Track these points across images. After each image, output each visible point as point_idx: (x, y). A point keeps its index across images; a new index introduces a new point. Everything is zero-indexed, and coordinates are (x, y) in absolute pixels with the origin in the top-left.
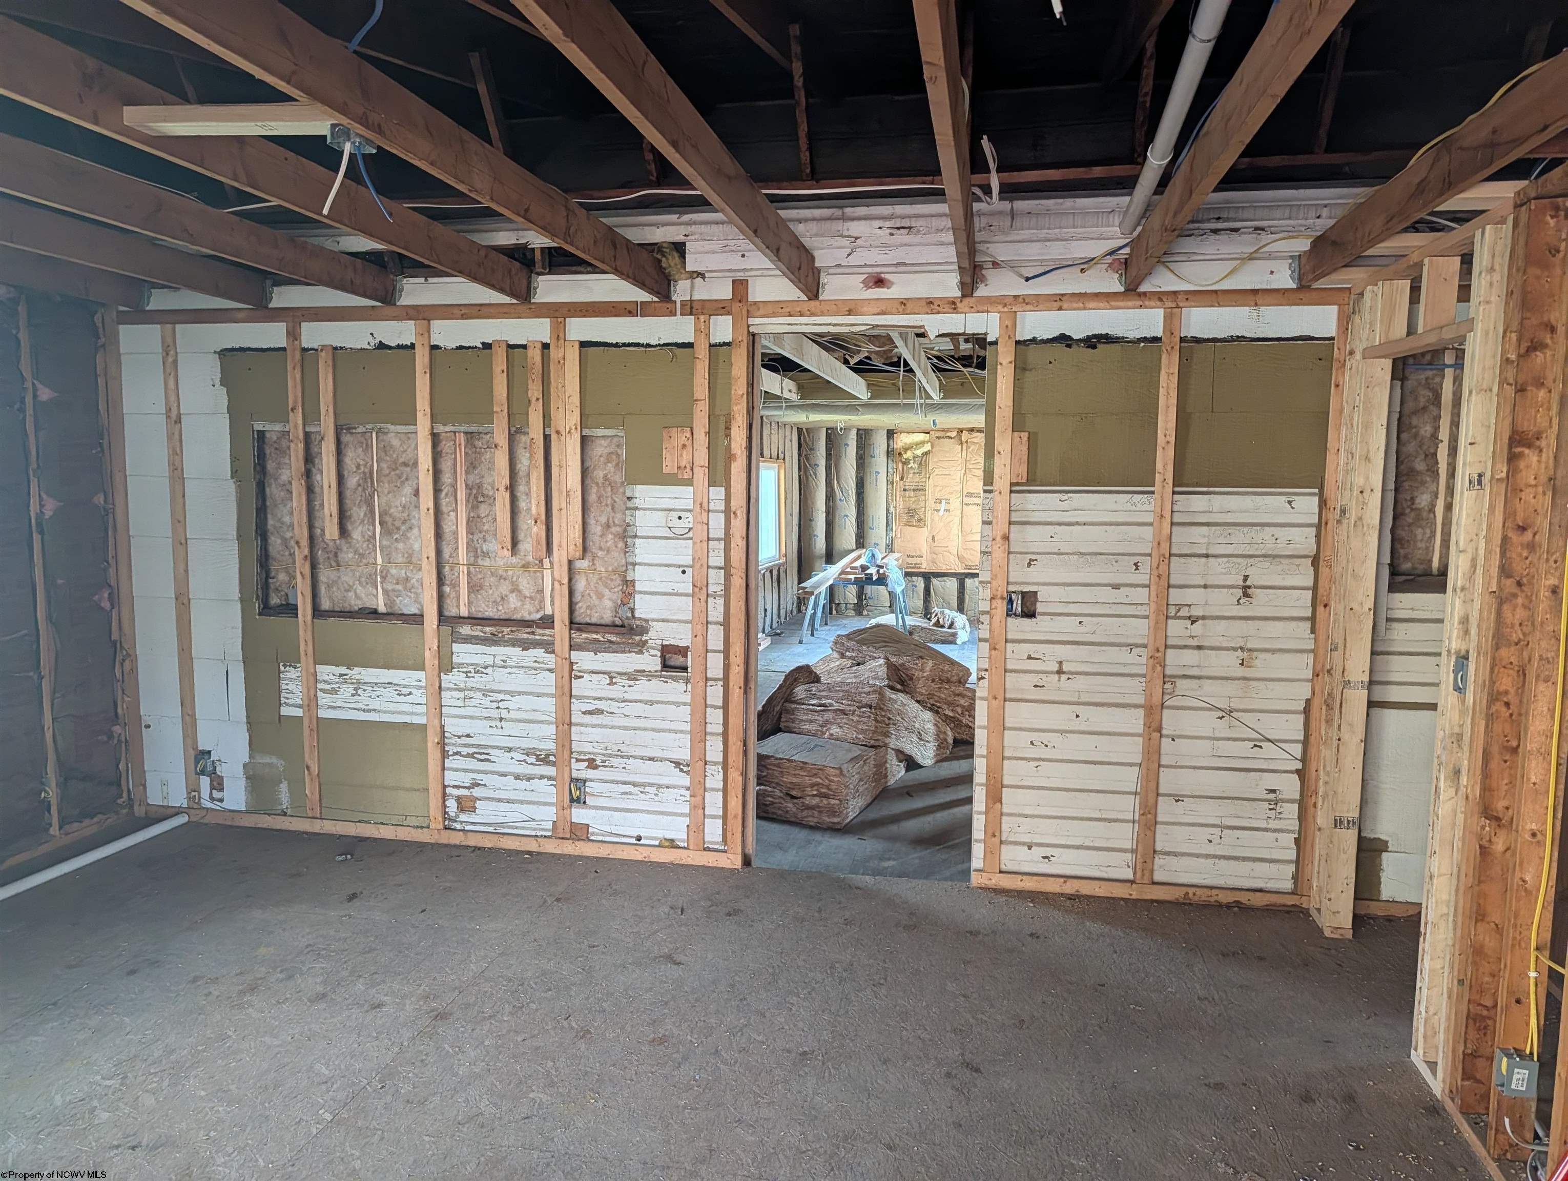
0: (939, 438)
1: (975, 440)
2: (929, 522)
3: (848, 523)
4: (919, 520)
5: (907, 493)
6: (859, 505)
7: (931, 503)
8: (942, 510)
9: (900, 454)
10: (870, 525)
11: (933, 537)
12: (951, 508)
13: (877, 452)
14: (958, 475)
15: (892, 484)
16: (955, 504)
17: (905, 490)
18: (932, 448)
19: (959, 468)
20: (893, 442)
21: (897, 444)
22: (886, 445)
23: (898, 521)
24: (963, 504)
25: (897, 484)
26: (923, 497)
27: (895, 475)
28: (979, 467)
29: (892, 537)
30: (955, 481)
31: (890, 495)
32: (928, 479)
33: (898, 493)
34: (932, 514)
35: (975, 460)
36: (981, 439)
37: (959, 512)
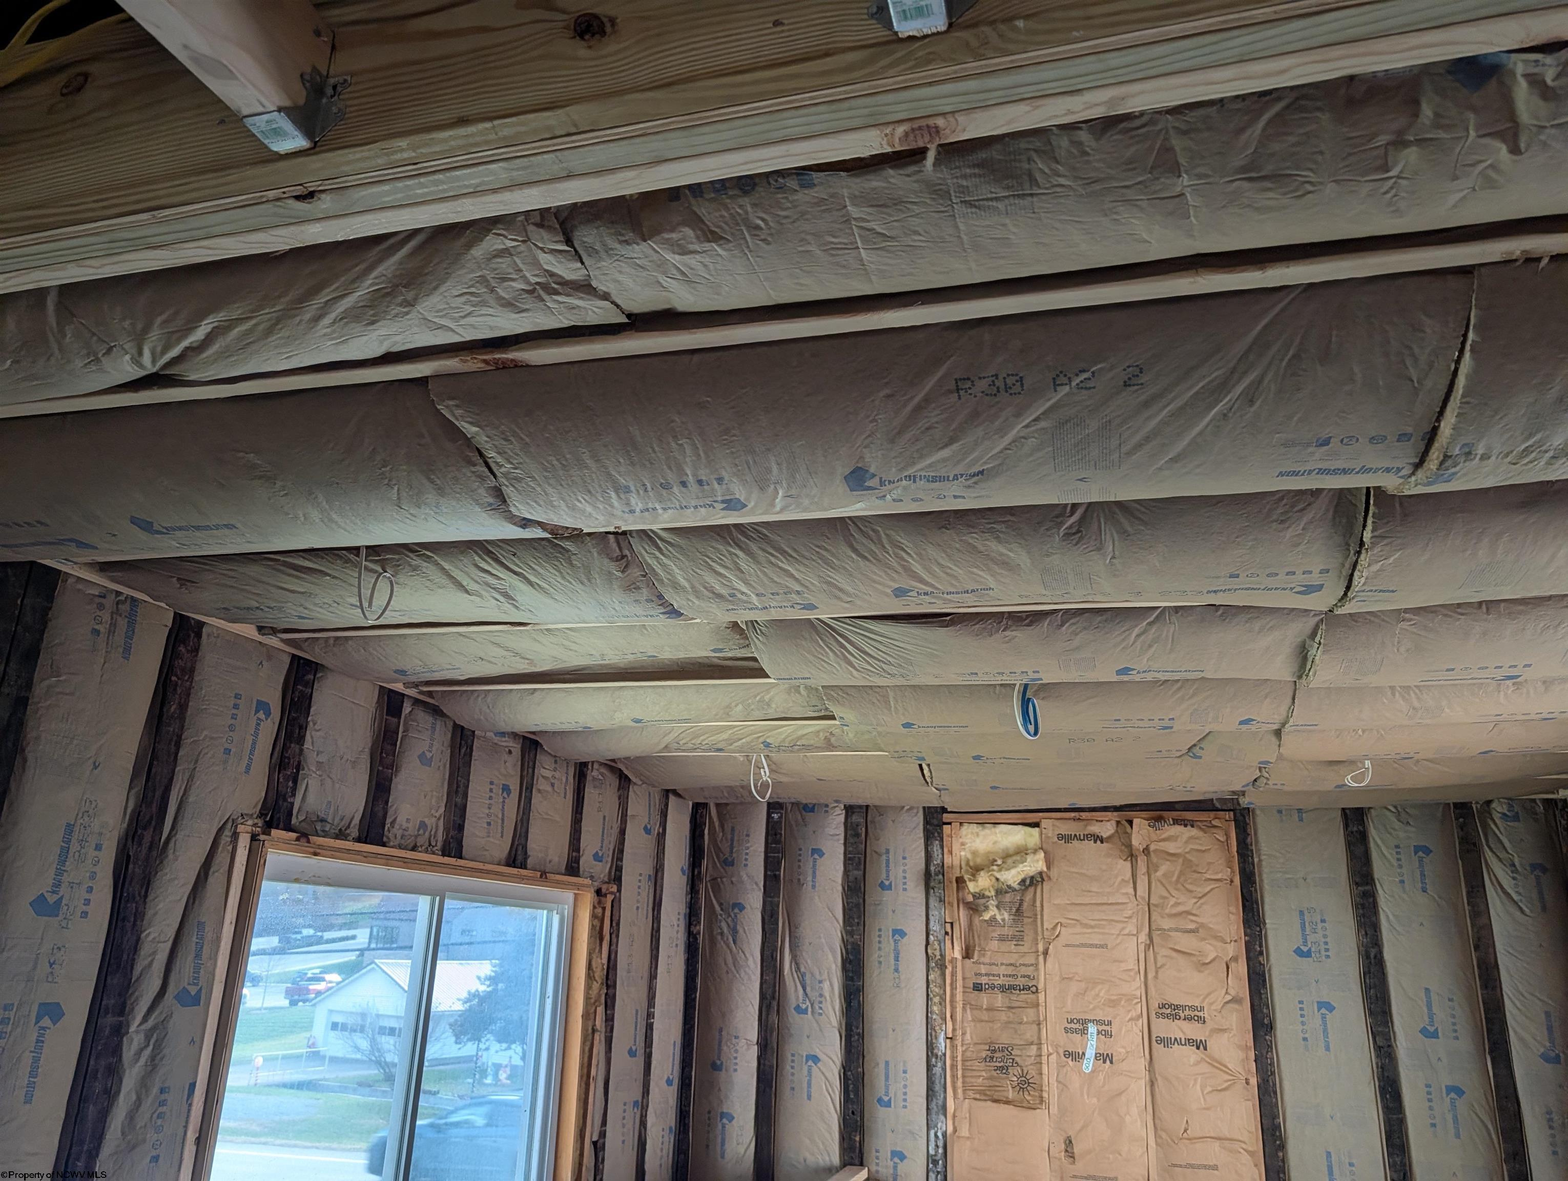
0: (1067, 838)
1: (1171, 847)
2: (1052, 1092)
3: (819, 1082)
4: (1024, 1084)
5: (984, 999)
6: (849, 1027)
7: (1054, 1032)
8: (1090, 1053)
9: (960, 881)
10: (881, 1092)
11: (1069, 1142)
12: (1117, 1048)
13: (897, 873)
14: (1130, 949)
15: (942, 967)
16: (1129, 1036)
17: (978, 988)
18: (1049, 863)
19: (1131, 928)
20: (942, 847)
21: (951, 852)
22: (923, 854)
23: (959, 1083)
24: (1153, 1041)
25: (954, 967)
26: (1031, 1012)
27: (948, 943)
28: (1192, 926)
29: (945, 1135)
30: (1124, 966)
31: (937, 1000)
32: (1041, 958)
33: (959, 997)
34: (1060, 1066)
35: (1177, 904)
36: (1186, 842)
37: (1143, 1063)
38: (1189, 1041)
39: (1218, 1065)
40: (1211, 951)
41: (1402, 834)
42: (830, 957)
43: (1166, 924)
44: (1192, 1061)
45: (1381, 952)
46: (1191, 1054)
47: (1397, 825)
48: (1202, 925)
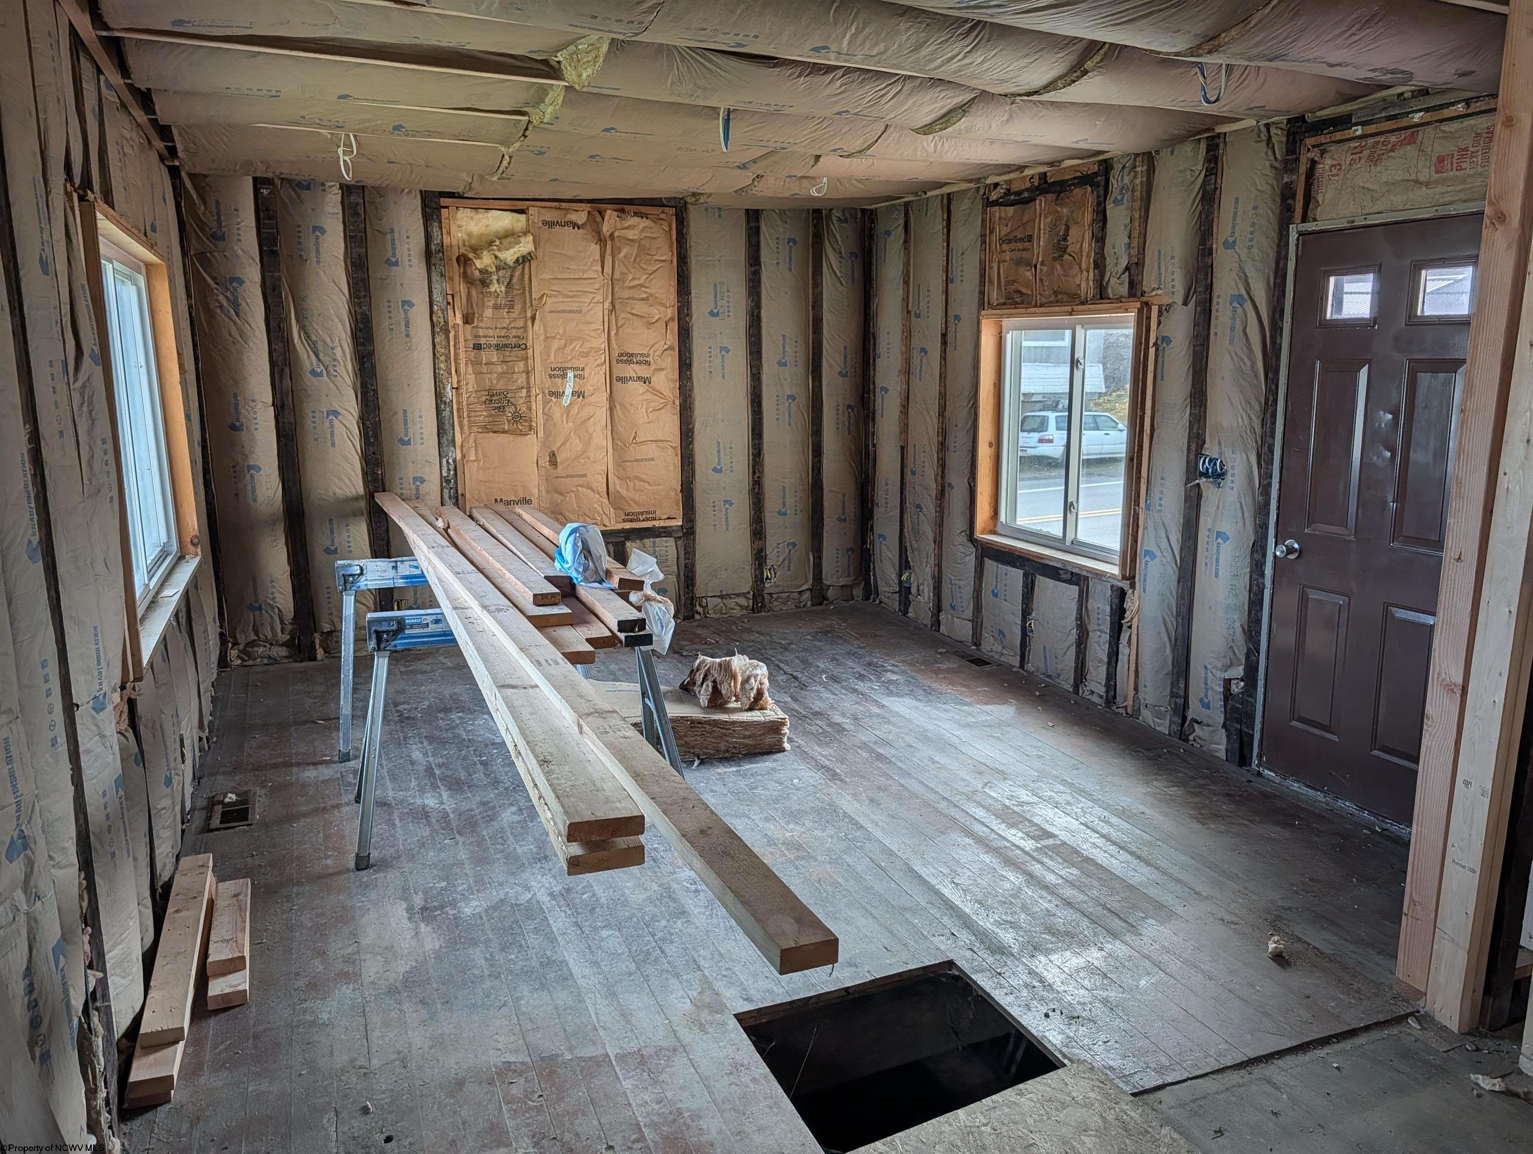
0: (551, 224)
1: (631, 234)
2: (539, 421)
3: (339, 429)
4: (518, 417)
5: (484, 356)
6: (364, 385)
7: (539, 377)
8: (568, 391)
9: (460, 259)
11: (553, 455)
12: (588, 388)
13: (401, 250)
14: (597, 313)
15: (447, 332)
16: (596, 377)
17: (477, 347)
18: (536, 243)
19: (599, 298)
20: (441, 228)
21: (449, 233)
22: (423, 234)
23: (466, 422)
24: (614, 380)
25: (457, 332)
26: (522, 364)
27: (450, 312)
28: (644, 296)
29: (455, 461)
30: (594, 326)
31: (443, 358)
32: (529, 323)
33: (462, 355)
34: (546, 403)
35: (633, 279)
36: (642, 231)
37: (604, 396)
38: (639, 379)
39: (658, 393)
40: (656, 313)
41: (781, 229)
42: (339, 325)
43: (627, 294)
44: (641, 392)
45: (760, 312)
46: (640, 387)
47: (780, 223)
48: (651, 295)
